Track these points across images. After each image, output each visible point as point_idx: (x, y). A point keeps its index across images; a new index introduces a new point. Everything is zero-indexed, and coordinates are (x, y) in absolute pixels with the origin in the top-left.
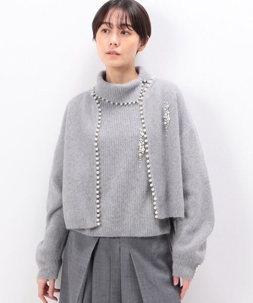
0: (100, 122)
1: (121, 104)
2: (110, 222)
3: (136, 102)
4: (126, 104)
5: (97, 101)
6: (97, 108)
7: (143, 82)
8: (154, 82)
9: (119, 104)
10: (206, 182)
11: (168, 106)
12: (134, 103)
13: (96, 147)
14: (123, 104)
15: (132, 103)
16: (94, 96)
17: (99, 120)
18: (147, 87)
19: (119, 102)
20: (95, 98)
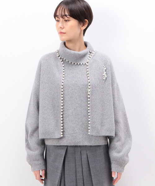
0: (64, 73)
1: (76, 64)
2: (71, 136)
3: (85, 64)
4: (79, 64)
5: (61, 60)
6: (62, 64)
7: (90, 52)
8: (96, 53)
9: (74, 64)
10: (125, 115)
11: (105, 68)
12: (84, 64)
13: (62, 89)
14: (77, 64)
15: (83, 64)
16: (59, 56)
17: (64, 72)
18: (92, 55)
19: (74, 62)
20: (60, 58)
